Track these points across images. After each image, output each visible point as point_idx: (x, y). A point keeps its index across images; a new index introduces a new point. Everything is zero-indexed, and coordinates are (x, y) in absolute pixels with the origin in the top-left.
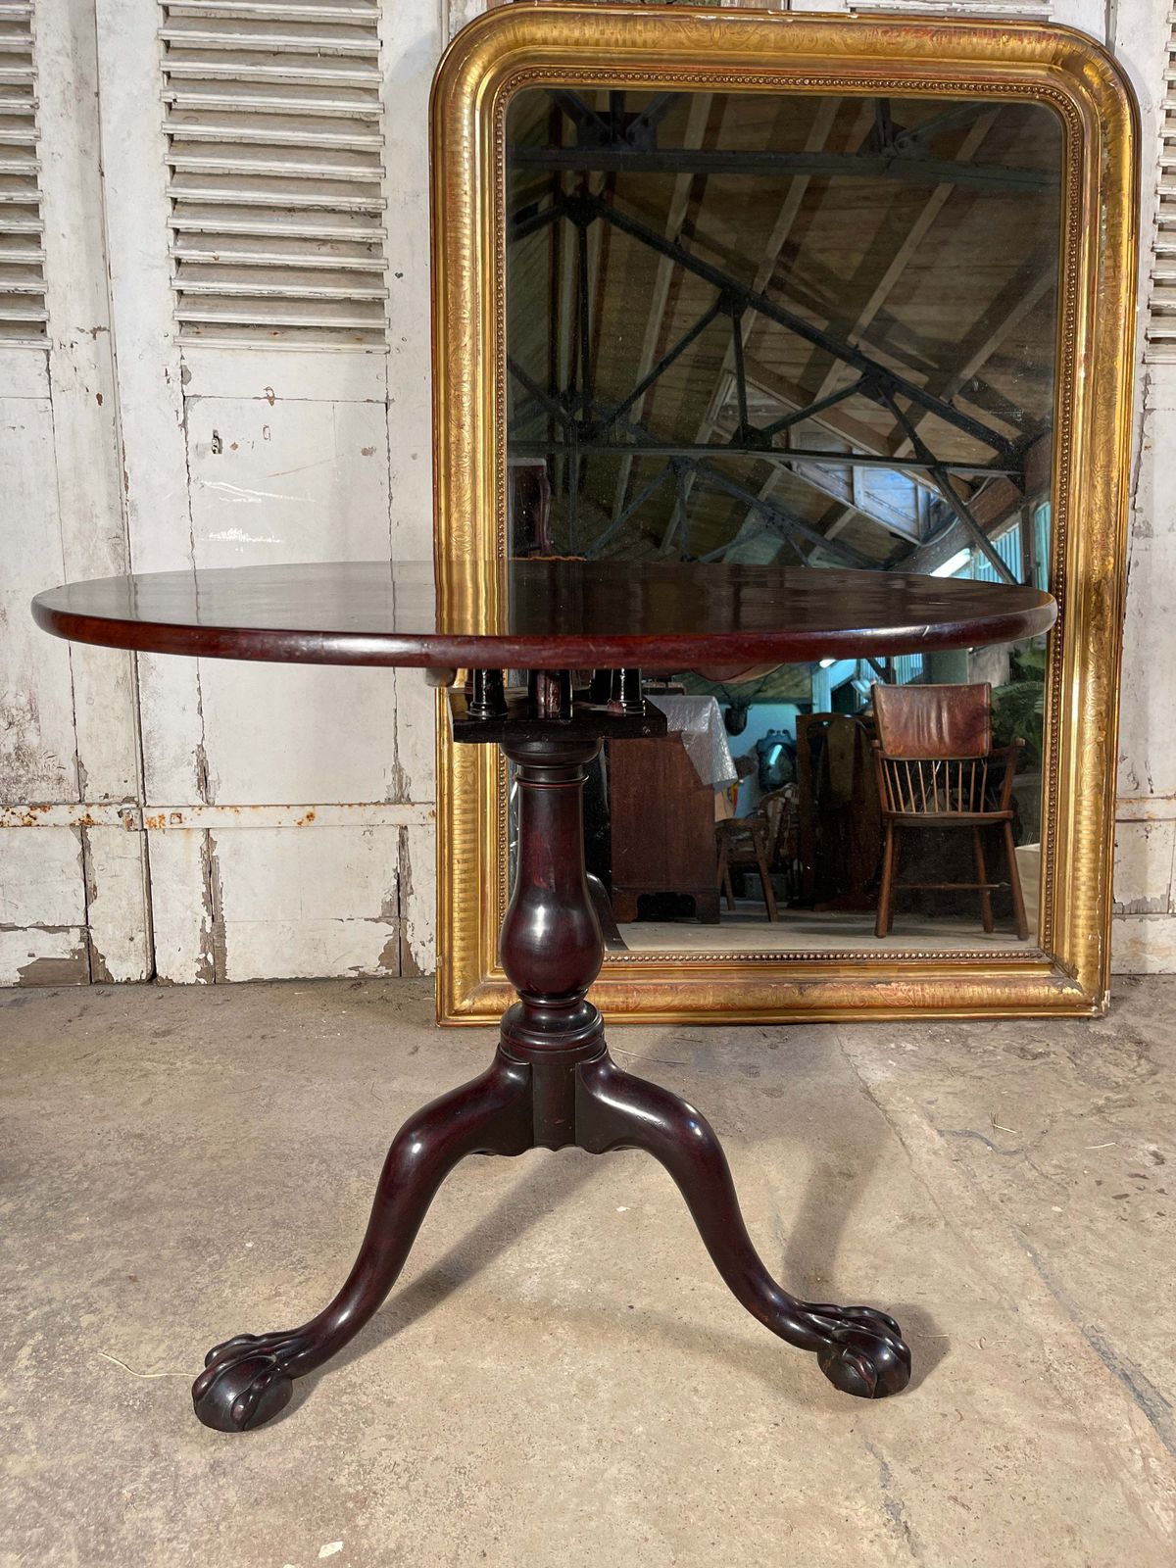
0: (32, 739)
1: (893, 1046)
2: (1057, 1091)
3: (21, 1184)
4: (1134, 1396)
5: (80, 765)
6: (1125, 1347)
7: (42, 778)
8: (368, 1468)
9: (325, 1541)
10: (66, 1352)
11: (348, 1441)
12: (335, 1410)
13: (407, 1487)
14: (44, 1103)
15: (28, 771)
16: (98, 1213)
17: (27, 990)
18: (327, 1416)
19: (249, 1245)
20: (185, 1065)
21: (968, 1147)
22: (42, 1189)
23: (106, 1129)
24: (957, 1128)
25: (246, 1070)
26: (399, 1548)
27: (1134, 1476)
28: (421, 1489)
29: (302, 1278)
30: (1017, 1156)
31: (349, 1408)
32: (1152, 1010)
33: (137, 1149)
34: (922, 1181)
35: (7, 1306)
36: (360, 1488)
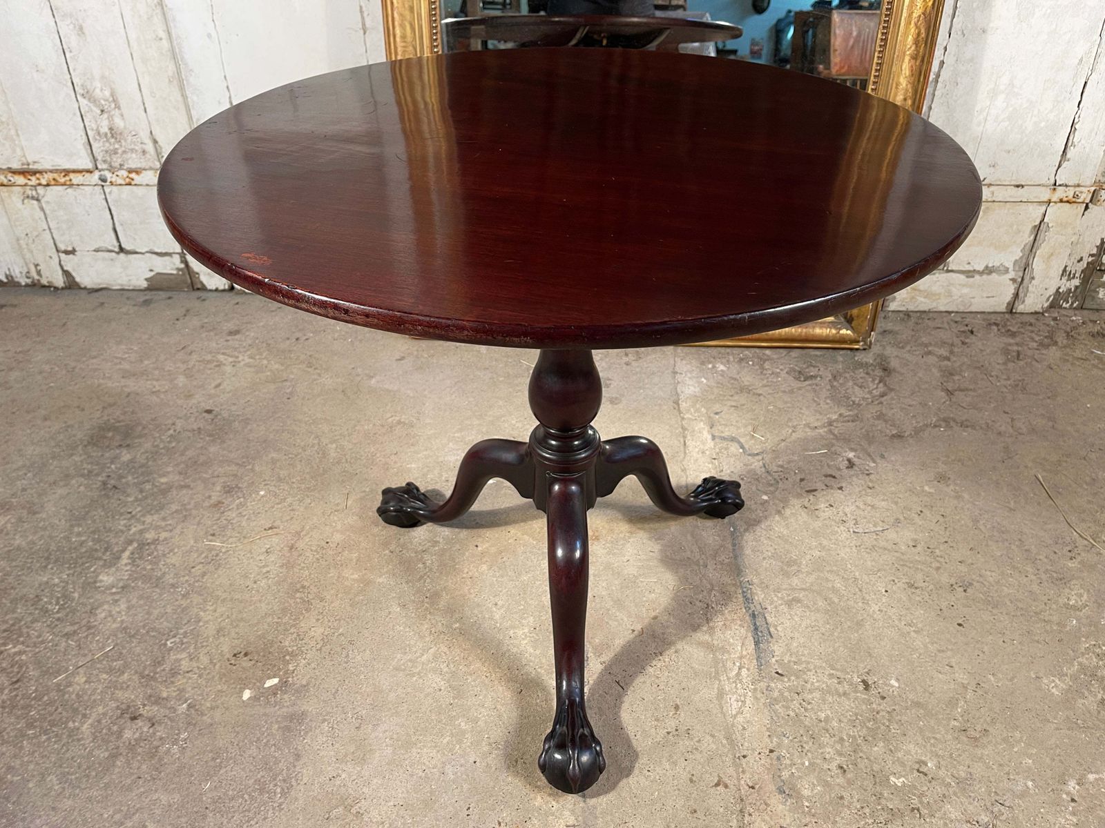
0: (119, 123)
1: (710, 366)
2: (808, 407)
3: (136, 441)
4: (752, 628)
5: (155, 142)
6: (763, 596)
7: (132, 150)
8: (301, 637)
9: (269, 678)
10: (149, 555)
11: (294, 620)
12: (291, 601)
13: (321, 649)
14: (155, 383)
15: (121, 146)
16: (177, 465)
17: (153, 293)
18: (286, 605)
19: (262, 493)
20: (245, 359)
21: (726, 449)
22: (148, 445)
23: (190, 405)
24: (726, 434)
25: (282, 365)
26: (308, 684)
27: (728, 679)
28: (328, 651)
29: (288, 518)
30: (757, 458)
31: (298, 600)
32: (907, 343)
33: (206, 421)
34: (685, 473)
35: (119, 524)
36: (295, 648)
